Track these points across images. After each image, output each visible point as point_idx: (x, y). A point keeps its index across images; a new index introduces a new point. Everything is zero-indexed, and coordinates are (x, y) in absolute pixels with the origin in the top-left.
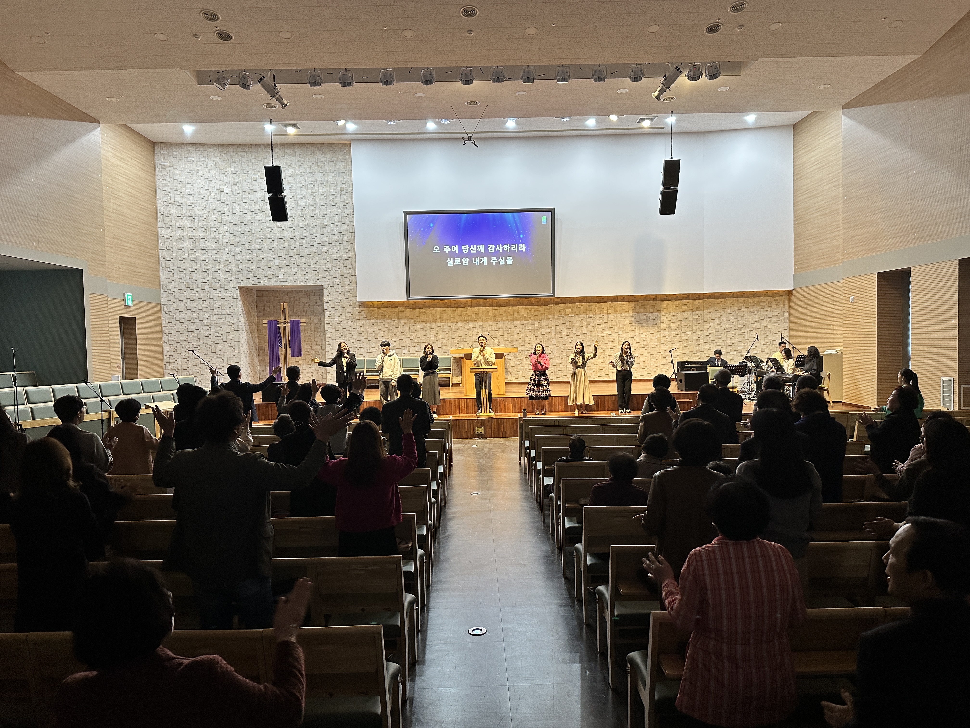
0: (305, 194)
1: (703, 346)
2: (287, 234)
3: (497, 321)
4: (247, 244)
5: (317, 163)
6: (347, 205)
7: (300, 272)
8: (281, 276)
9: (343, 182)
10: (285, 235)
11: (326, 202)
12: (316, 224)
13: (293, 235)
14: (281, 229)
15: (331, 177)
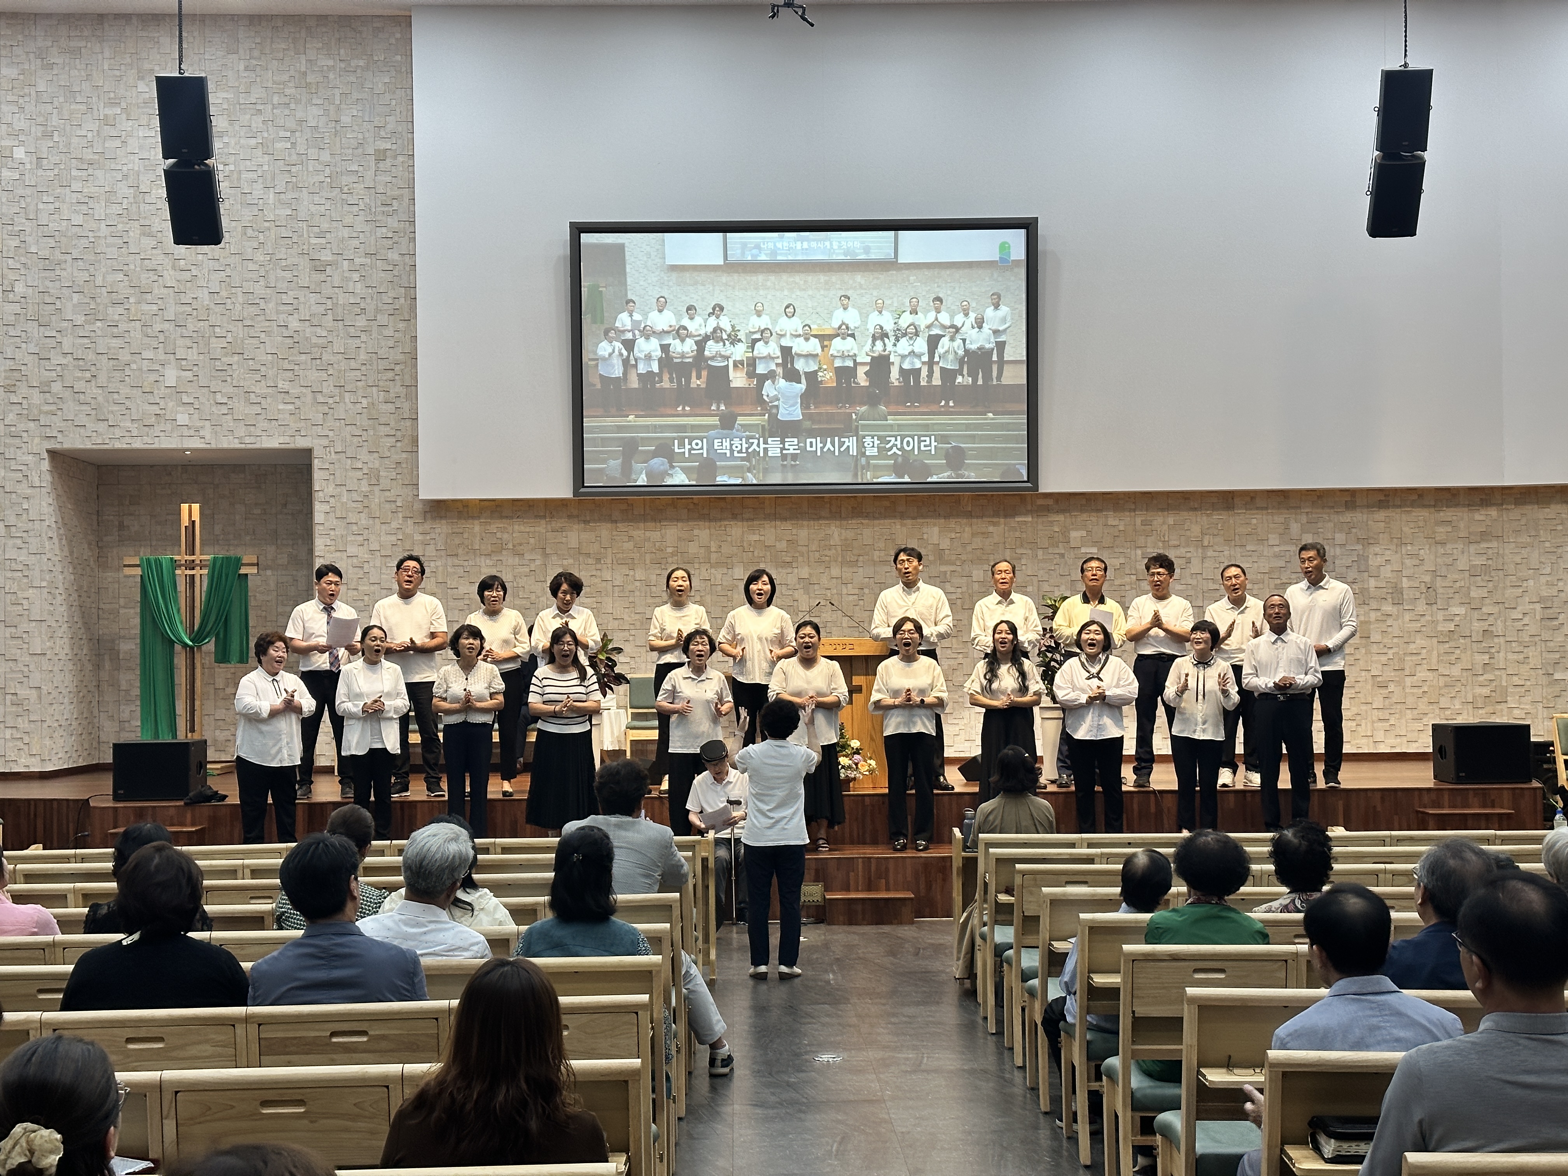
0: (266, 168)
1: (1502, 654)
2: (206, 291)
3: (854, 564)
4: (80, 320)
5: (305, 74)
6: (395, 203)
7: (241, 408)
8: (182, 419)
9: (383, 134)
10: (199, 293)
11: (330, 195)
12: (295, 260)
13: (224, 294)
14: (187, 276)
15: (346, 119)
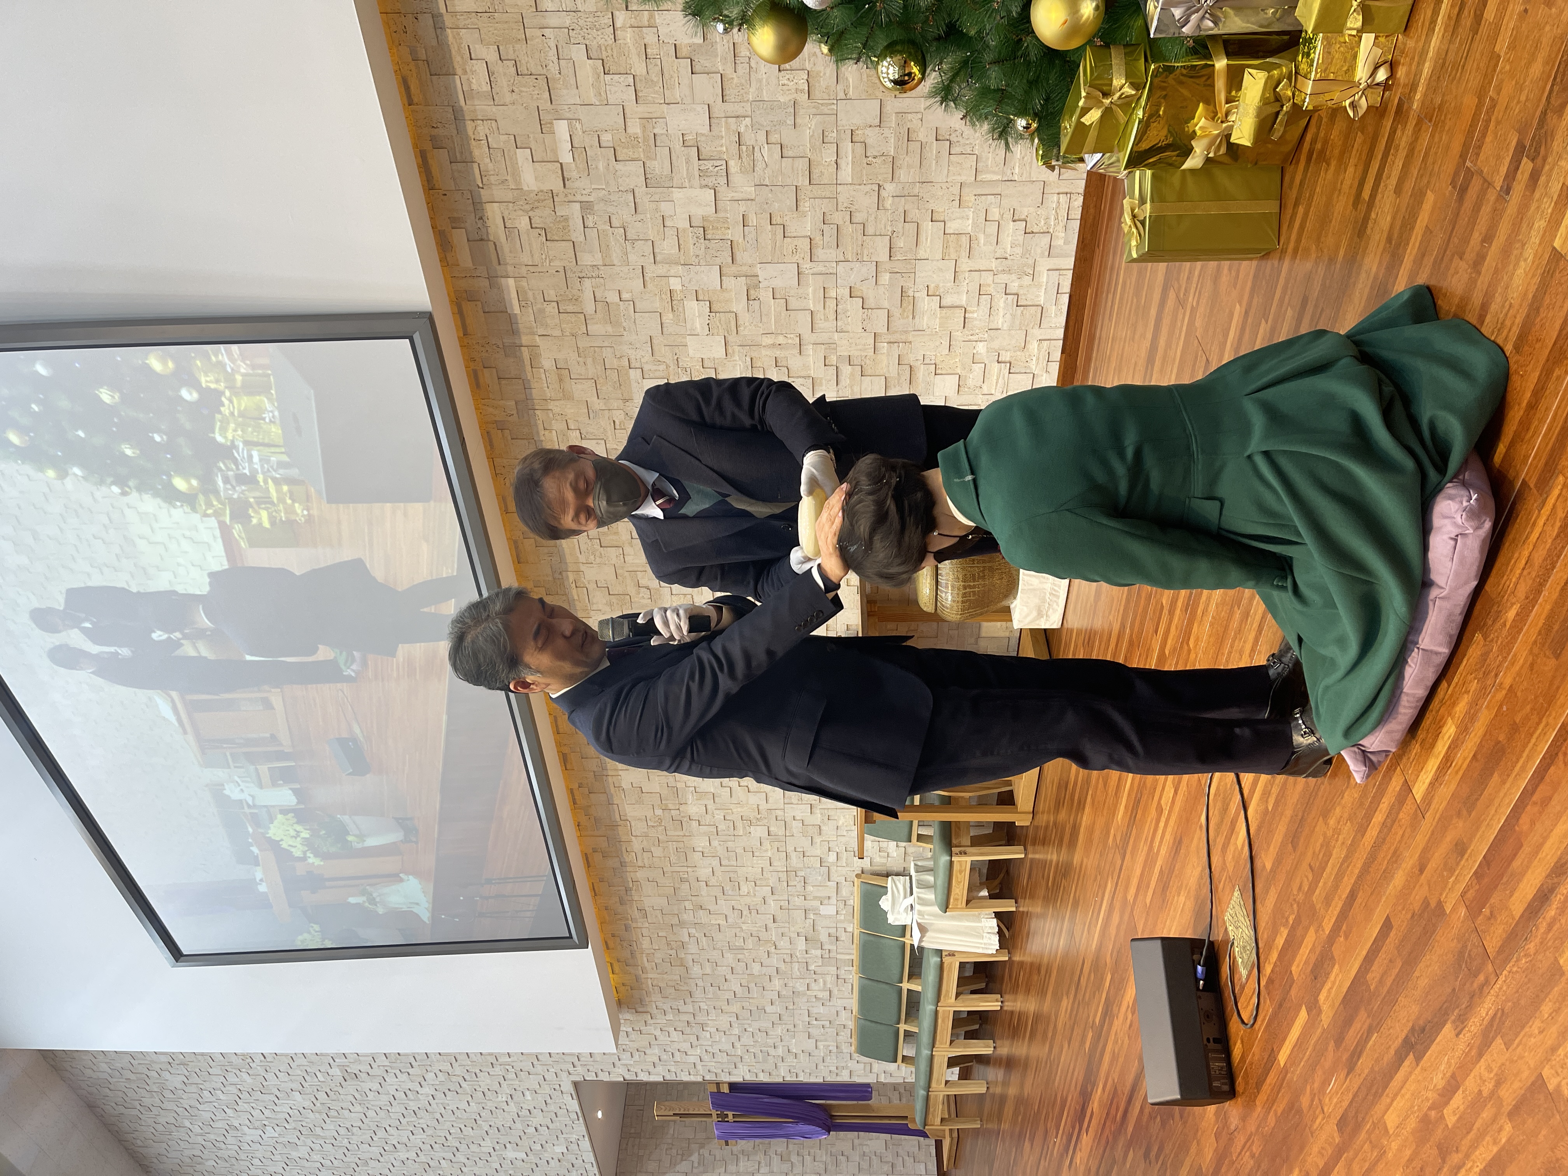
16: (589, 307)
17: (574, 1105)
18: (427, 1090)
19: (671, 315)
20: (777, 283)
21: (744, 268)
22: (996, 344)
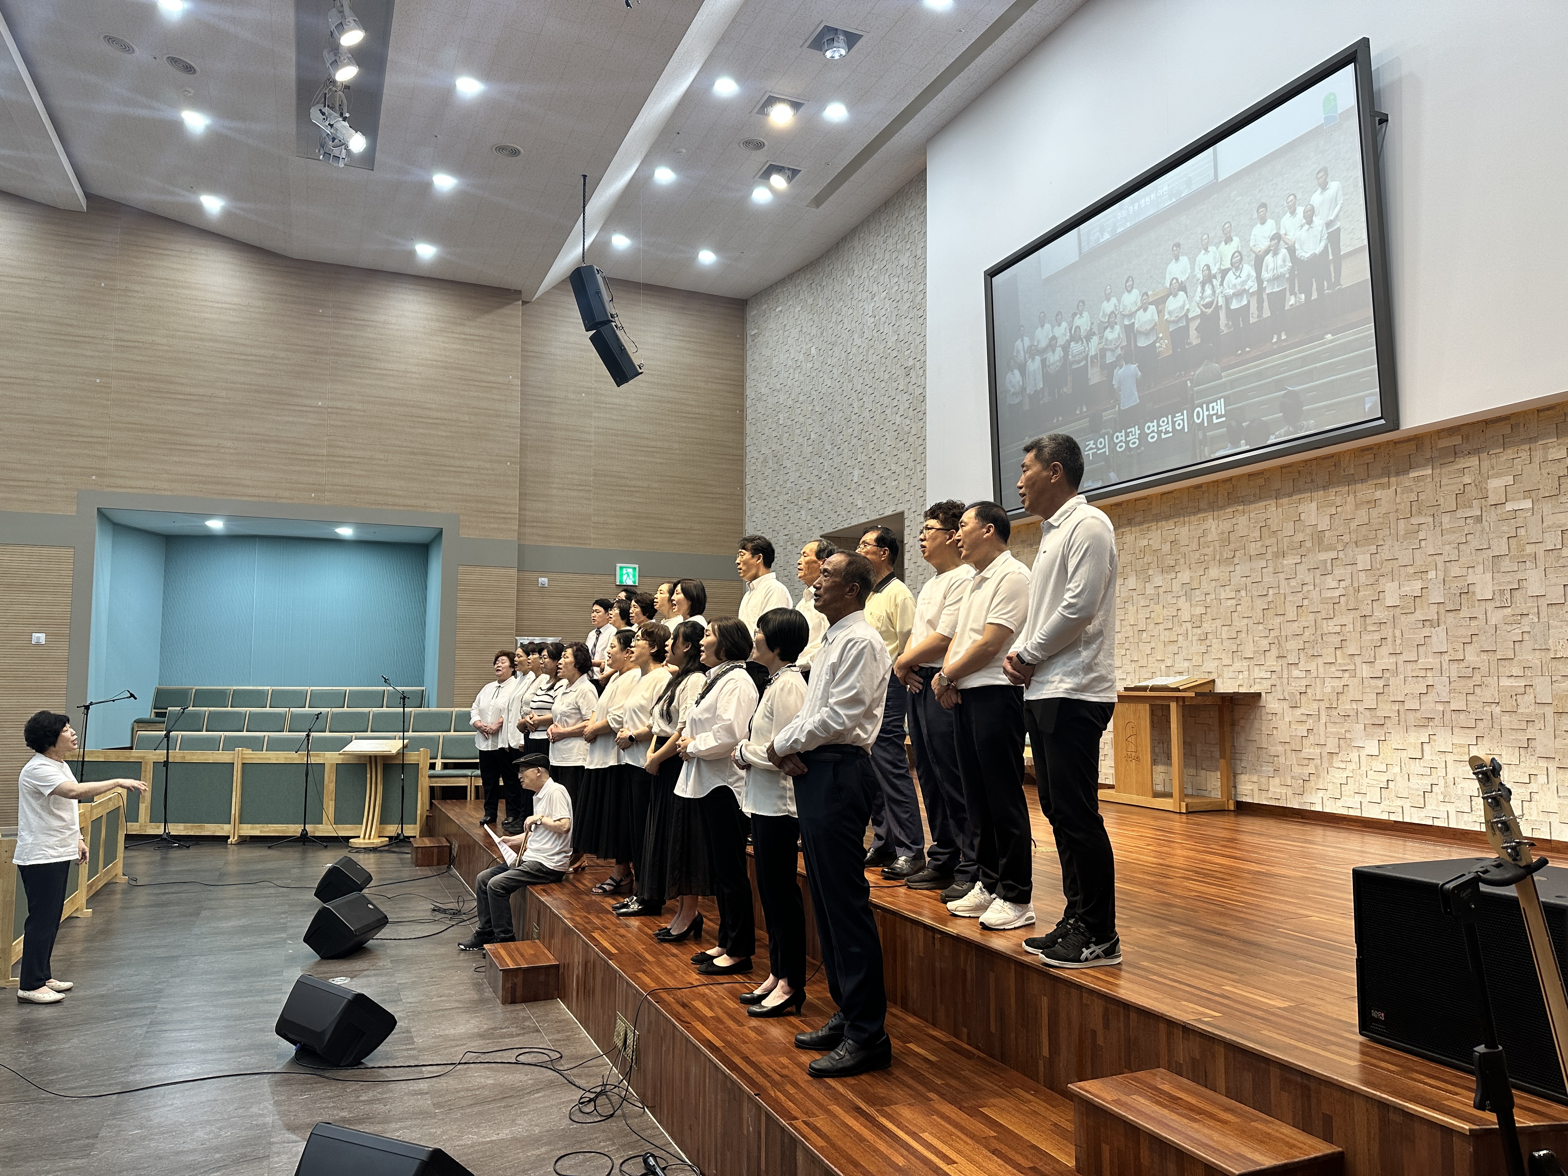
3: (1230, 561)
7: (879, 489)
16: (1414, 521)
17: (889, 512)
18: (898, 420)
19: (1412, 571)
20: (1434, 639)
21: (1442, 618)
22: (1399, 778)
